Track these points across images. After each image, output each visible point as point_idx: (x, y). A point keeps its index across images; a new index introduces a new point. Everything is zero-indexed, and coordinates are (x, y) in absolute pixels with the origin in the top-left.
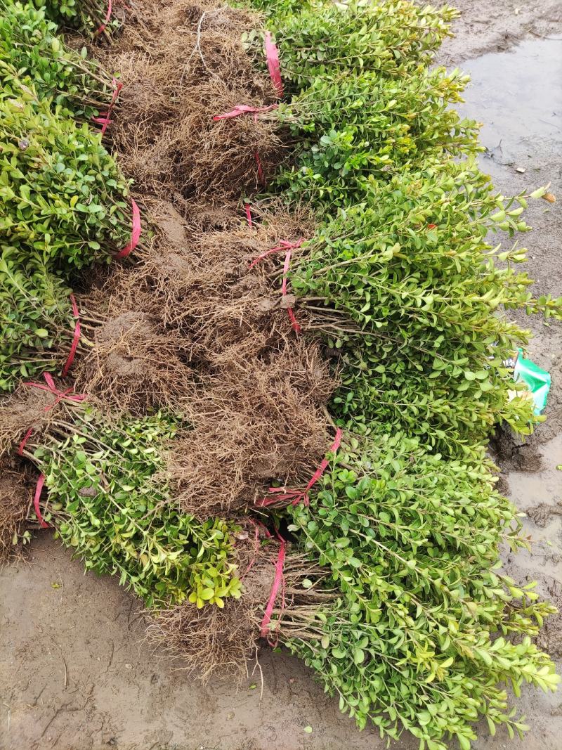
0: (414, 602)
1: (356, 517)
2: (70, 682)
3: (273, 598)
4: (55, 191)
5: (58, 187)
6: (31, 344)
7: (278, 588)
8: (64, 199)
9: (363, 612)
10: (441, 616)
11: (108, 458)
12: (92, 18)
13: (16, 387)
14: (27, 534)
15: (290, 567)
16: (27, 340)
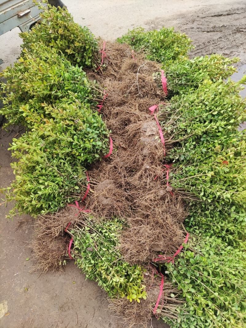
0: (216, 309)
1: (194, 272)
2: (78, 322)
3: (159, 300)
4: (85, 138)
5: (86, 136)
6: (73, 191)
7: (161, 296)
8: (88, 140)
9: (195, 311)
10: (227, 316)
11: (98, 236)
12: (96, 64)
13: (66, 206)
14: (65, 261)
15: (166, 288)
16: (71, 190)
